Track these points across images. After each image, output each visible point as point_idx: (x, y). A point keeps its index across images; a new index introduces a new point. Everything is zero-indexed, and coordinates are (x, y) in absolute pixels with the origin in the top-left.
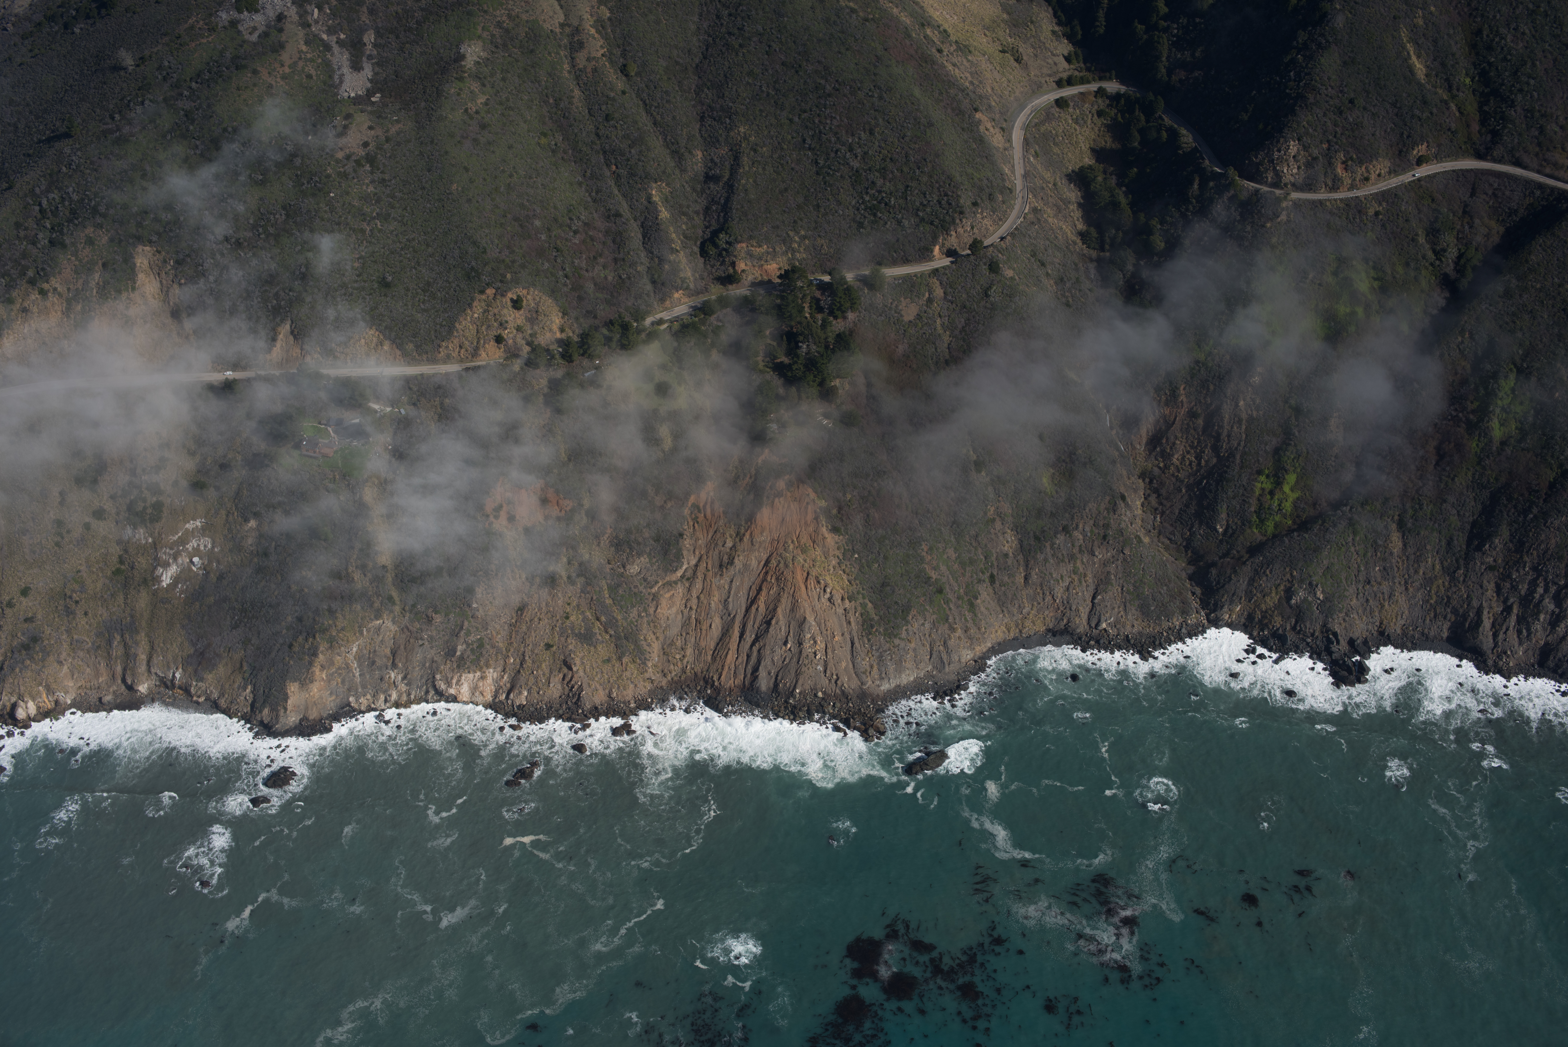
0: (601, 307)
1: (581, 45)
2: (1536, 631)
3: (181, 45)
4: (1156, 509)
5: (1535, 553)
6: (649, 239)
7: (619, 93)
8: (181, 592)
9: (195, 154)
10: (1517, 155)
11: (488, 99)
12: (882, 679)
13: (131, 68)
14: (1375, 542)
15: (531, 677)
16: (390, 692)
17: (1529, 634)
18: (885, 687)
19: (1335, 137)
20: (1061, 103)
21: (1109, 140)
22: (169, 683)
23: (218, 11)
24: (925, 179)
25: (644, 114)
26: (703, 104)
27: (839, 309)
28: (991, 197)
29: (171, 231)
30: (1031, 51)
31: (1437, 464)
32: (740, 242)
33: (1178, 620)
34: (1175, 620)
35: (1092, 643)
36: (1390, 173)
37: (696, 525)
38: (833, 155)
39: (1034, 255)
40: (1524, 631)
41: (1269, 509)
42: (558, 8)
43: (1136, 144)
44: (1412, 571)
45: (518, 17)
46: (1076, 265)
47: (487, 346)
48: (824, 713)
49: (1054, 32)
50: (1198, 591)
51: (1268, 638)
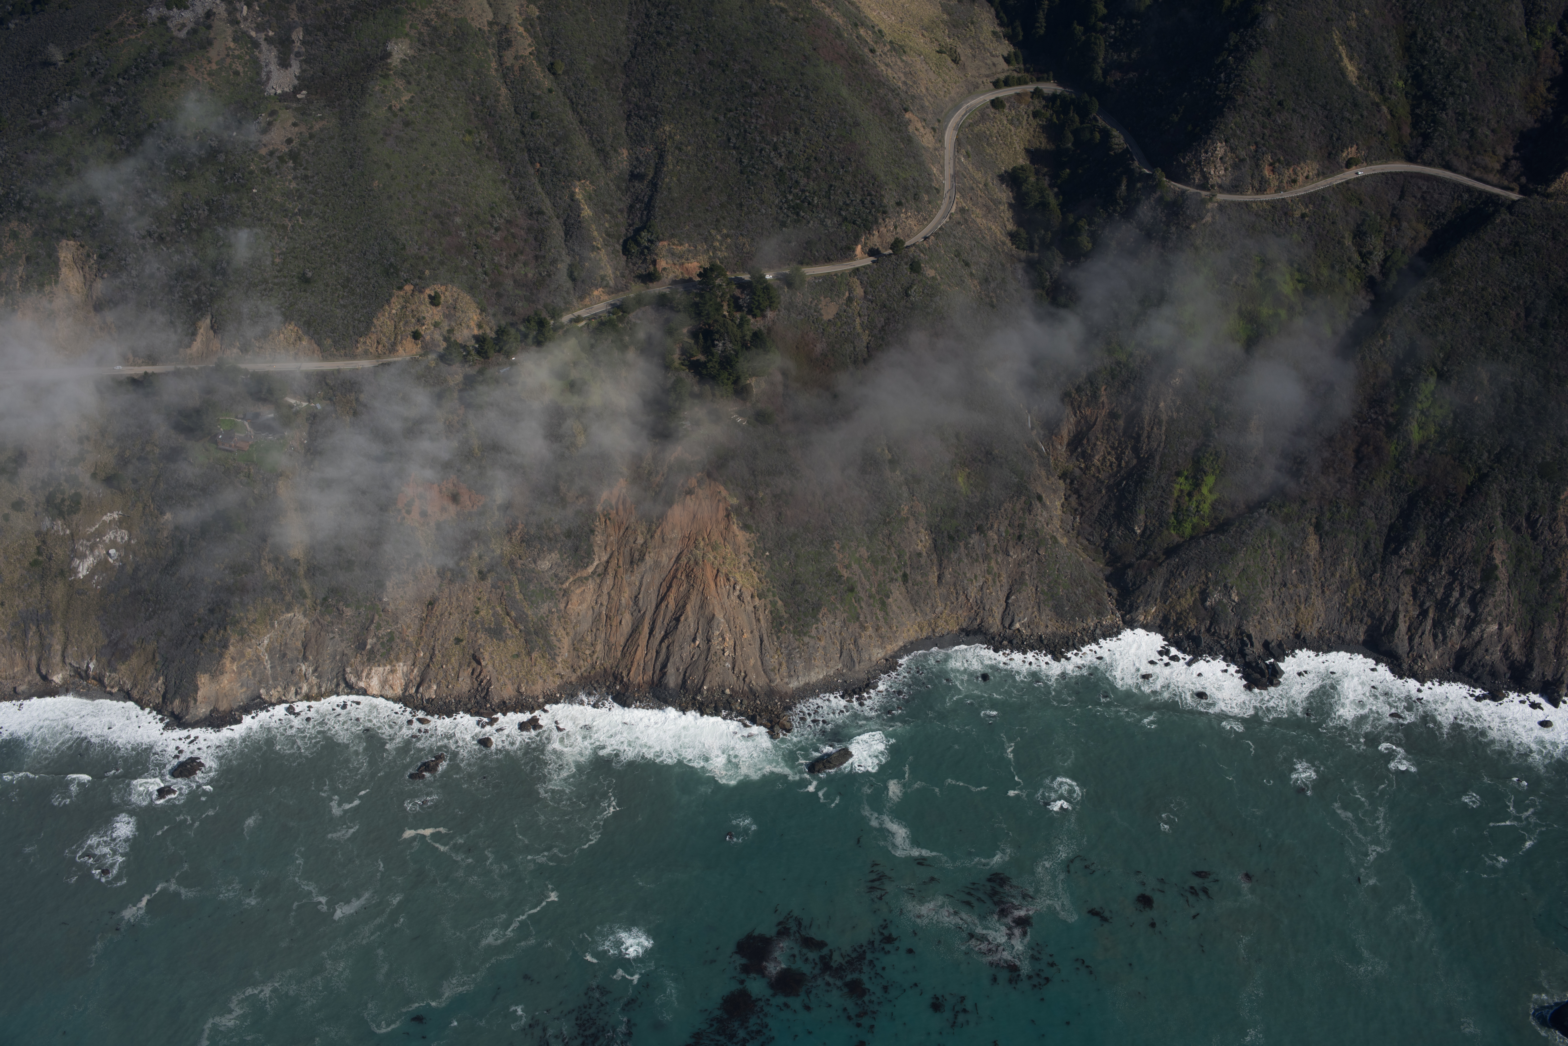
0: (520, 304)
1: (509, 43)
2: (1452, 635)
3: (110, 41)
4: (1076, 510)
5: (1451, 557)
6: (571, 236)
7: (546, 91)
8: (97, 584)
9: (121, 149)
10: (1447, 158)
11: (413, 97)
12: (790, 676)
13: (60, 63)
14: (1292, 544)
15: (441, 671)
16: (300, 685)
17: (1445, 638)
18: (794, 684)
19: (1263, 138)
20: (996, 104)
21: (1044, 141)
22: (83, 674)
23: (148, 8)
24: (849, 178)
25: (570, 112)
26: (630, 103)
27: (758, 308)
28: (916, 197)
29: (95, 225)
30: (969, 51)
31: (1356, 467)
32: (662, 240)
33: (1092, 620)
34: (1089, 620)
35: (1005, 643)
36: (1318, 175)
37: (608, 522)
38: (757, 154)
39: (958, 255)
40: (1440, 635)
41: (1187, 510)
42: (488, 6)
43: (1070, 145)
44: (1328, 574)
45: (446, 15)
46: (1003, 265)
47: (404, 342)
48: (731, 710)
49: (994, 33)
50: (1115, 592)
51: (1182, 641)
